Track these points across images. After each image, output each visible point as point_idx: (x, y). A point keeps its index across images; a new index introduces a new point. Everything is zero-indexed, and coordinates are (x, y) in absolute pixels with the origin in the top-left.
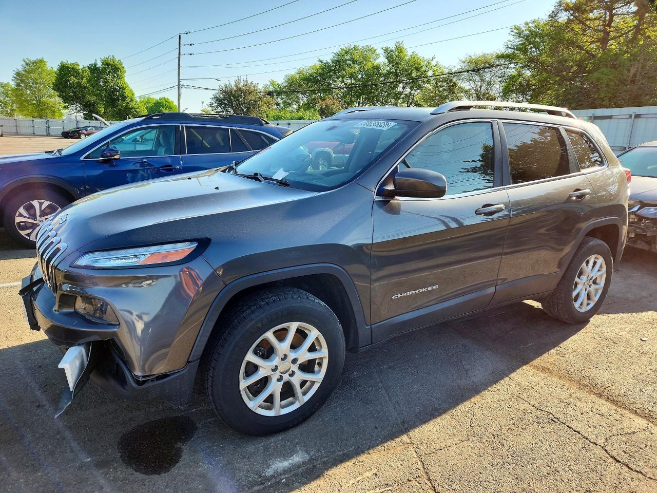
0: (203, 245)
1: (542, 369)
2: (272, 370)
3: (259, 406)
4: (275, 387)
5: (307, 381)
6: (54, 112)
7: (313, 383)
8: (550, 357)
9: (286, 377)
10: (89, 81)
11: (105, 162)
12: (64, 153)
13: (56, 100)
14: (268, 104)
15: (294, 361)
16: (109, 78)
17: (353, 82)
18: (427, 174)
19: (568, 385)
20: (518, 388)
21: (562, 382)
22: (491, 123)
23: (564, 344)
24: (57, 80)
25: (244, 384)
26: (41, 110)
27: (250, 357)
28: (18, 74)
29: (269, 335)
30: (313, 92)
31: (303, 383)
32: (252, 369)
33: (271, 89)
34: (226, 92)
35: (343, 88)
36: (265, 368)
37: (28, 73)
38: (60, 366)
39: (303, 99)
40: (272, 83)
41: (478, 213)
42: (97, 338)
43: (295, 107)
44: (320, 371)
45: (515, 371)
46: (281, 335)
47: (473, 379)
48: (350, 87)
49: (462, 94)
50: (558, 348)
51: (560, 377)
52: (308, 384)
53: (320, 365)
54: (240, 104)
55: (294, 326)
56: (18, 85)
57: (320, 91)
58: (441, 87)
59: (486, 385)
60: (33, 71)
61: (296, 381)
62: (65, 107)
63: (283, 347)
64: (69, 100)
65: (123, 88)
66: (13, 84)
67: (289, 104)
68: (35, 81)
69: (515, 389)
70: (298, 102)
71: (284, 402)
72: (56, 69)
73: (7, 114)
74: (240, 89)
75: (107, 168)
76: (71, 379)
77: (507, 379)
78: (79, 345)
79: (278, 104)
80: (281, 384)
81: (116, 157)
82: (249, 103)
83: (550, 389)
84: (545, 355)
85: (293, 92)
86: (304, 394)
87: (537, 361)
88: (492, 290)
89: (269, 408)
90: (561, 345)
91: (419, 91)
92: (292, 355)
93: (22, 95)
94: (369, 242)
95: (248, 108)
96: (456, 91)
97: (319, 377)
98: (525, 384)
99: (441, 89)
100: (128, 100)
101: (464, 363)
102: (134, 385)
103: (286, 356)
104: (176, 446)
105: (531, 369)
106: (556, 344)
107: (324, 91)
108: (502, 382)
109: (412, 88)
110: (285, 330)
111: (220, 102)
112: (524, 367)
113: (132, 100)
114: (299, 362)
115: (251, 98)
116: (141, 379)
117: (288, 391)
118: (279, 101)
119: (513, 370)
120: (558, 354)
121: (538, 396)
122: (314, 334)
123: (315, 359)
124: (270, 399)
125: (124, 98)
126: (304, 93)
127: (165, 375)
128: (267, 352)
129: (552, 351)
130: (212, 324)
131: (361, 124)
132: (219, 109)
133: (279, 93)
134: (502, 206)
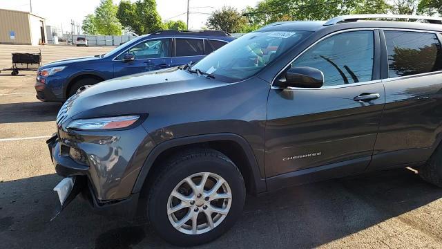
0: (143, 117)
1: (409, 222)
2: (191, 204)
3: (182, 227)
4: (193, 215)
5: (217, 213)
6: (117, 31)
7: (221, 215)
8: (418, 213)
9: (201, 209)
10: (136, 12)
11: (126, 62)
12: (105, 56)
13: (118, 24)
14: (244, 22)
15: (207, 199)
16: (148, 9)
17: (304, 3)
18: (308, 70)
19: (427, 237)
20: (383, 235)
21: (422, 234)
22: (373, 31)
23: (432, 204)
24: (119, 11)
25: (170, 211)
26: (109, 30)
27: (175, 193)
28: (98, 9)
29: (188, 180)
30: (276, 12)
31: (214, 215)
32: (176, 202)
33: (247, 11)
34: (217, 15)
35: (296, 9)
36: (185, 202)
37: (103, 8)
38: (55, 189)
39: (268, 17)
40: (248, 8)
41: (356, 99)
42: (80, 174)
43: (263, 23)
44: (226, 207)
45: (384, 221)
46: (197, 181)
47: (348, 224)
48: (302, 8)
49: (388, 9)
50: (426, 206)
51: (422, 229)
52: (218, 215)
53: (226, 203)
54: (225, 23)
55: (206, 175)
56: (98, 15)
57: (280, 11)
58: (371, 4)
59: (357, 230)
60: (105, 7)
61: (208, 212)
62: (123, 28)
63: (199, 189)
64: (125, 24)
65: (155, 15)
66: (95, 15)
67: (259, 21)
68: (107, 13)
69: (381, 235)
70: (265, 20)
71: (199, 226)
72: (118, 5)
73: (92, 33)
74: (225, 13)
75: (127, 65)
76: (62, 199)
77: (376, 227)
78: (70, 177)
79: (251, 22)
80: (197, 213)
81: (132, 59)
82: (231, 22)
83: (411, 238)
84: (414, 211)
85: (261, 13)
86: (215, 222)
87: (406, 215)
88: (369, 158)
89: (189, 229)
90: (430, 204)
91: (353, 8)
92: (205, 195)
93: (100, 21)
94: (263, 119)
95: (230, 26)
96: (383, 7)
97: (225, 211)
98: (391, 232)
99: (371, 6)
100: (158, 23)
101: (344, 211)
102: (97, 205)
103: (201, 195)
104: (130, 246)
105: (399, 221)
106: (426, 203)
107: (283, 11)
108: (371, 228)
109: (348, 6)
110: (201, 177)
111: (212, 22)
112: (393, 219)
113: (160, 23)
114: (210, 200)
115: (232, 18)
116: (101, 202)
117: (202, 219)
118: (252, 19)
119: (383, 220)
120: (425, 211)
121: (399, 242)
122: (221, 181)
123: (223, 199)
124: (190, 223)
125: (156, 21)
126: (269, 13)
127: (117, 201)
128: (187, 191)
129: (420, 209)
130: (147, 171)
131: (272, 34)
132: (212, 27)
133: (252, 14)
134: (378, 95)
